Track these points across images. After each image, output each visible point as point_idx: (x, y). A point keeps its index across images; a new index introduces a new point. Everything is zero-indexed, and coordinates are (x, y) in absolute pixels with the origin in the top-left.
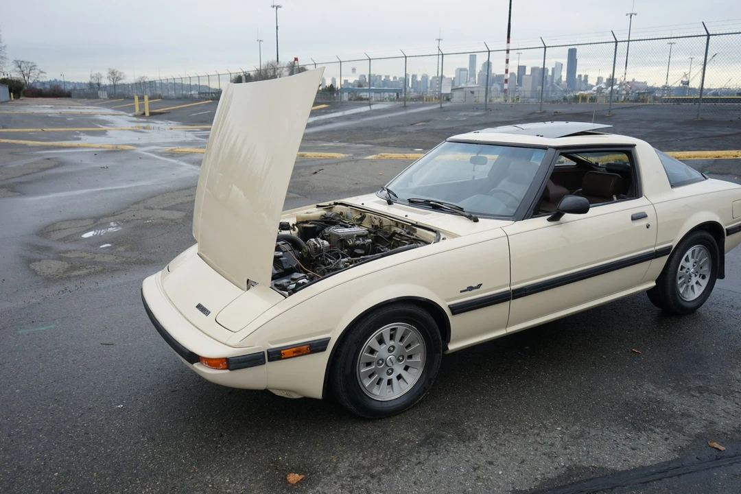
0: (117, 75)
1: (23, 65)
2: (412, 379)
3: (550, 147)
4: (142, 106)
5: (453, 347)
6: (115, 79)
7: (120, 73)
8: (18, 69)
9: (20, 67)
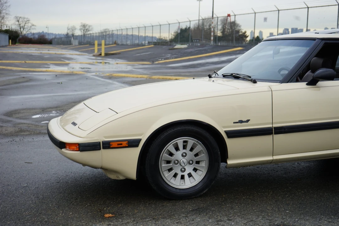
0: (87, 27)
1: (20, 20)
2: (198, 177)
3: (318, 39)
4: (99, 50)
5: (230, 162)
6: (85, 30)
7: (89, 26)
8: (17, 23)
9: (18, 21)
